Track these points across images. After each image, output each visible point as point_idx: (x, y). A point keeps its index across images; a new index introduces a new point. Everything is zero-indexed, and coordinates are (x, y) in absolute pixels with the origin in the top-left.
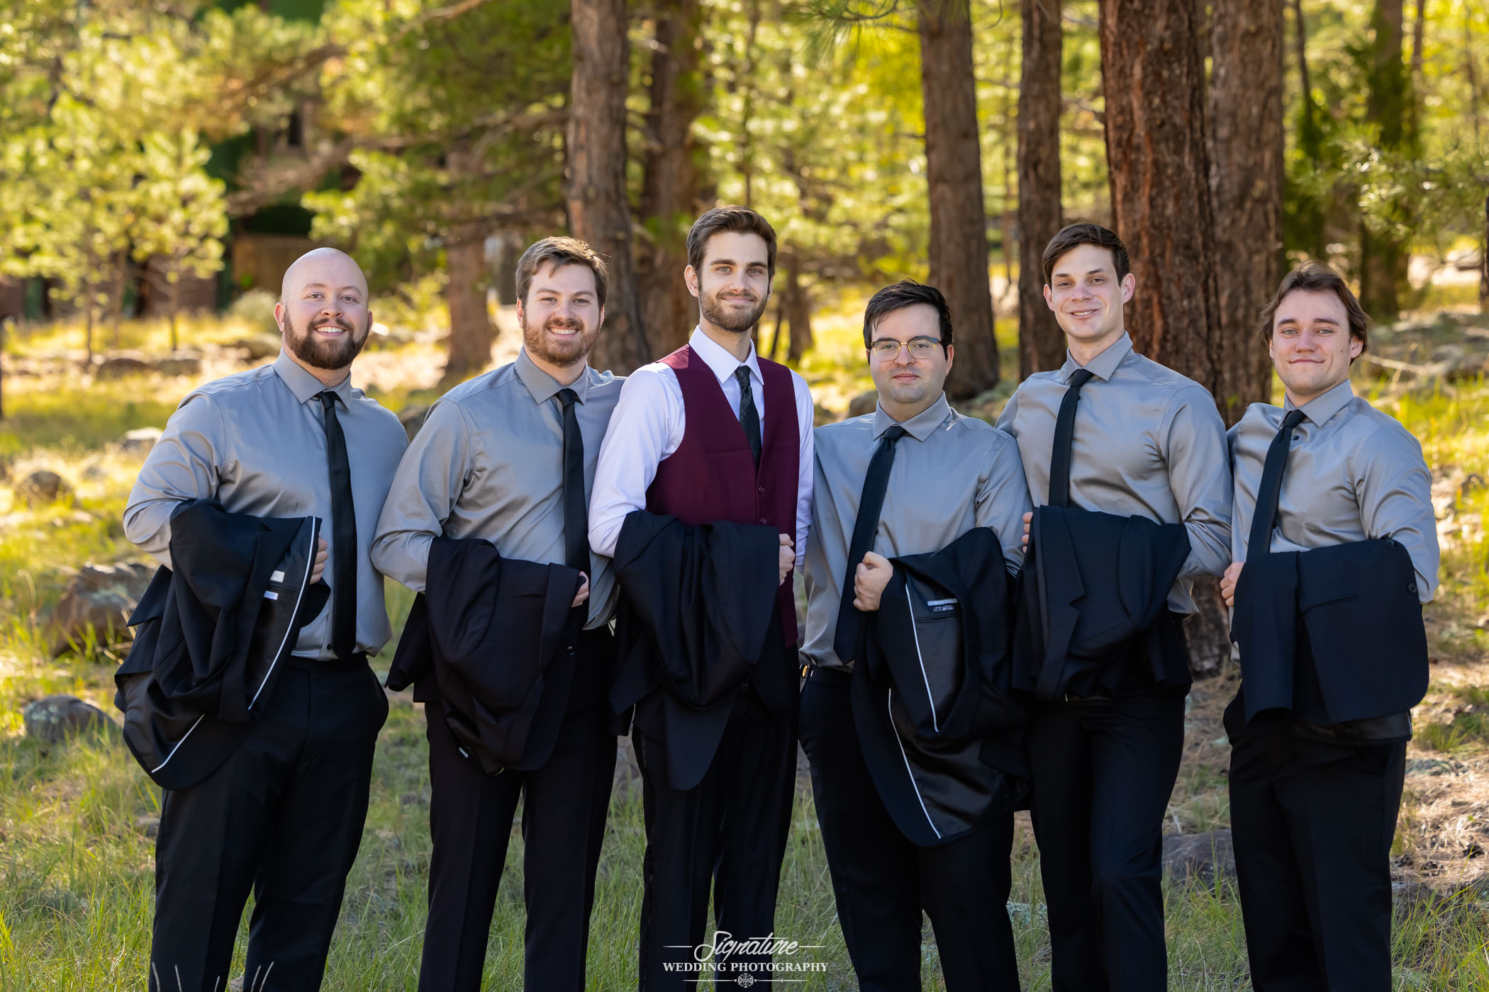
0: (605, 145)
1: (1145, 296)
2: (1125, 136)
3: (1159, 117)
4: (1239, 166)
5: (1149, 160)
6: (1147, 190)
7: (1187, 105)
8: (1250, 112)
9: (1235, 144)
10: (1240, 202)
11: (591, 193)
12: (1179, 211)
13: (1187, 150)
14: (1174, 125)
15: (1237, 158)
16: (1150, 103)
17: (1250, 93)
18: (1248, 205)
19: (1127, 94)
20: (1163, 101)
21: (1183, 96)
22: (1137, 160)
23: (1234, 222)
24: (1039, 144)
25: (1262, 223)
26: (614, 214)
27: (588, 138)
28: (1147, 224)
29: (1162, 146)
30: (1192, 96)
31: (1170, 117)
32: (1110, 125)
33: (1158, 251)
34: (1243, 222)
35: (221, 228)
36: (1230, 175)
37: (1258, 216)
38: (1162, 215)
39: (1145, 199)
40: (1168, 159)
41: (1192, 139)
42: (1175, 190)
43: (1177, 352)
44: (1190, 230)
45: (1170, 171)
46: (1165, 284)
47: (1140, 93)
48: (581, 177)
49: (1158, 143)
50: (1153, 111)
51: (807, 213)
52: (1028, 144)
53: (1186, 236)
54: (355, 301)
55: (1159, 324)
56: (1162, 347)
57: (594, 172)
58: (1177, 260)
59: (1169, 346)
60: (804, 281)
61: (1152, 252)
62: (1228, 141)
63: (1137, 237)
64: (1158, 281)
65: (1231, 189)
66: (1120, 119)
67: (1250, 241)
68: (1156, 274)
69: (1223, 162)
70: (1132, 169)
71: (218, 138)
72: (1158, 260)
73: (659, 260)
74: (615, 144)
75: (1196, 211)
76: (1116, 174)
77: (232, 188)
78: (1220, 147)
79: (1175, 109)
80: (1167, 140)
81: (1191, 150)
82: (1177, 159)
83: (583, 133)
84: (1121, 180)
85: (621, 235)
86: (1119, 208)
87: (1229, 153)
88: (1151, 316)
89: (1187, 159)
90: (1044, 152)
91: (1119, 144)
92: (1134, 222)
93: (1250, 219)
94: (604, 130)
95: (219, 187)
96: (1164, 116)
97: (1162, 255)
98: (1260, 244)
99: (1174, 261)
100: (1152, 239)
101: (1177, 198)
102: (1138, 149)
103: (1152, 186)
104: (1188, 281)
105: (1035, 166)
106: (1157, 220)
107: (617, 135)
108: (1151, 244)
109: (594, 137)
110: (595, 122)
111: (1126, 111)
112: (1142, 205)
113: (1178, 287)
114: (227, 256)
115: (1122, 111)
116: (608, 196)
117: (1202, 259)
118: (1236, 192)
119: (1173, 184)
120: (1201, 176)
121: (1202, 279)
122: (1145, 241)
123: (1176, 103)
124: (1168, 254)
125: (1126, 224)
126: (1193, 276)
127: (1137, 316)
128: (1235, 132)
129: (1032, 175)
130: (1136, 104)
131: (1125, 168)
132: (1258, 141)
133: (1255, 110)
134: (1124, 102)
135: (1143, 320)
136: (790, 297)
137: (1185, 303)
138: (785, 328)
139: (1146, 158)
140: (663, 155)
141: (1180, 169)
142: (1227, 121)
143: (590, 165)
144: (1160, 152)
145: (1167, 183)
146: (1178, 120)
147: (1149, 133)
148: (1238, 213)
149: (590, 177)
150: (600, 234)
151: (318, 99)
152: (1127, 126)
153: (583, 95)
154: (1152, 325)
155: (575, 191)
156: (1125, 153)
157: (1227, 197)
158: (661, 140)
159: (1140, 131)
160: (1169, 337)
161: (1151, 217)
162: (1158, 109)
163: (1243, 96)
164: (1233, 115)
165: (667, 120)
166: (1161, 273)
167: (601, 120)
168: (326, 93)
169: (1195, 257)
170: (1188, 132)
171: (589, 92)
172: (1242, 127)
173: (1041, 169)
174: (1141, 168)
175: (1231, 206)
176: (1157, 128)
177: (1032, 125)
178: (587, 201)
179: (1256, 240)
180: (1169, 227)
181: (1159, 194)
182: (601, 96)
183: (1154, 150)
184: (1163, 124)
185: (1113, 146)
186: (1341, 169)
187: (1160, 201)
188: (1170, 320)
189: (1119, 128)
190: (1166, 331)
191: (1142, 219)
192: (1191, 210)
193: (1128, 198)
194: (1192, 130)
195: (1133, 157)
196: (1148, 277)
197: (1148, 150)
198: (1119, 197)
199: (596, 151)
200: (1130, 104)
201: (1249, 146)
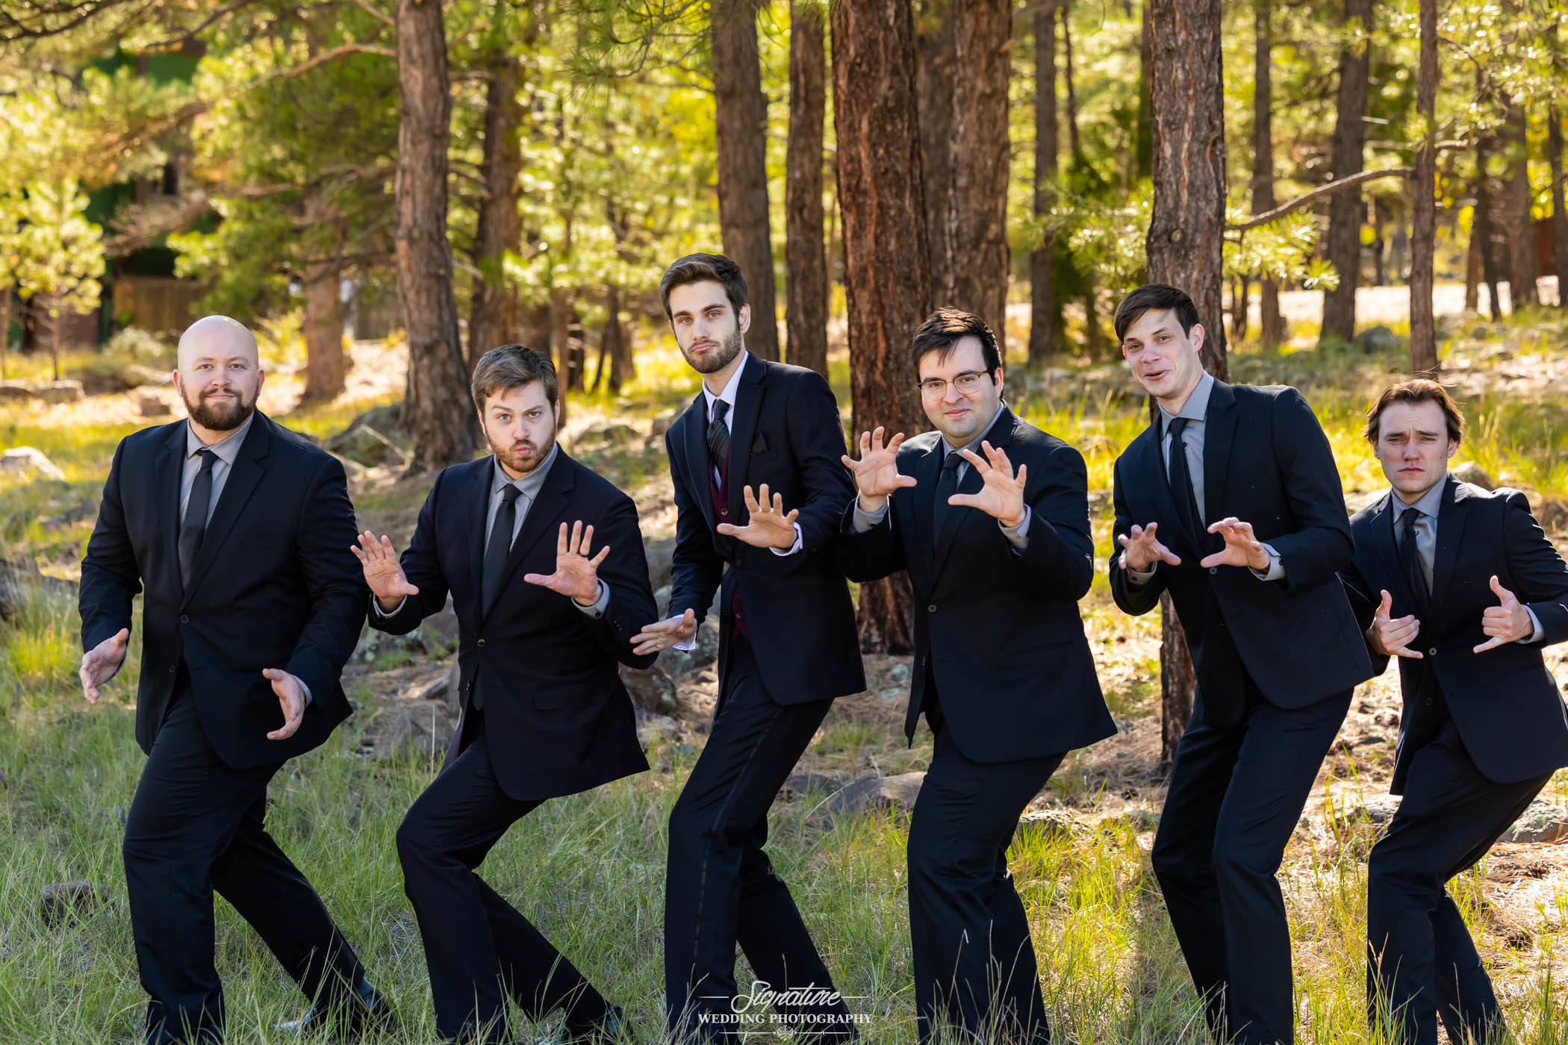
0: (429, 191)
1: (871, 321)
2: (854, 182)
3: (883, 165)
4: (976, 212)
5: (875, 203)
6: (873, 229)
7: (908, 155)
8: (986, 164)
9: (972, 193)
10: (976, 244)
11: (416, 234)
12: (900, 247)
13: (908, 194)
14: (896, 173)
15: (974, 204)
16: (876, 153)
17: (985, 148)
18: (983, 246)
19: (856, 145)
20: (887, 152)
21: (904, 148)
22: (865, 202)
23: (971, 260)
24: (803, 191)
25: (996, 261)
26: (436, 253)
27: (413, 185)
28: (873, 258)
29: (886, 191)
30: (913, 147)
31: (893, 165)
32: (842, 173)
33: (881, 282)
34: (979, 261)
35: (99, 268)
36: (967, 219)
37: (992, 255)
38: (886, 250)
39: (870, 237)
40: (891, 202)
41: (912, 184)
42: (897, 229)
43: (899, 369)
44: (910, 263)
45: (892, 212)
46: (888, 310)
47: (866, 144)
48: (407, 219)
49: (883, 188)
50: (878, 160)
51: (623, 256)
52: (794, 191)
53: (906, 269)
54: (243, 367)
55: (882, 345)
56: (885, 365)
57: (418, 215)
58: (898, 290)
59: (891, 365)
60: (623, 317)
61: (876, 283)
62: (966, 189)
63: (864, 270)
64: (882, 307)
65: (969, 232)
66: (849, 167)
67: (985, 278)
68: (880, 302)
69: (961, 208)
70: (860, 211)
71: (97, 186)
72: (882, 289)
73: (487, 297)
74: (437, 190)
75: (915, 247)
76: (846, 214)
77: (109, 232)
78: (959, 195)
79: (897, 159)
80: (890, 186)
81: (911, 194)
82: (899, 202)
83: (408, 180)
84: (851, 220)
85: (442, 272)
86: (849, 244)
87: (966, 200)
88: (876, 338)
89: (907, 202)
90: (808, 198)
91: (849, 189)
92: (862, 256)
93: (985, 258)
94: (428, 178)
95: (97, 231)
96: (887, 164)
97: (886, 285)
98: (993, 280)
99: (896, 289)
100: (877, 271)
101: (899, 236)
102: (865, 193)
103: (878, 225)
104: (908, 308)
105: (801, 211)
106: (881, 255)
107: (439, 182)
108: (876, 277)
109: (418, 183)
110: (419, 170)
111: (855, 160)
112: (869, 242)
113: (899, 313)
114: (106, 294)
115: (851, 160)
116: (430, 236)
117: (920, 289)
118: (973, 234)
119: (896, 223)
120: (920, 217)
121: (920, 306)
122: (871, 273)
123: (898, 153)
124: (890, 285)
125: (855, 259)
126: (913, 304)
127: (864, 338)
128: (972, 182)
129: (797, 219)
130: (863, 154)
131: (854, 209)
132: (993, 190)
133: (990, 163)
134: (853, 153)
135: (869, 342)
136: (611, 333)
137: (905, 327)
138: (608, 360)
139: (872, 202)
140: (492, 202)
141: (901, 211)
142: (966, 172)
143: (414, 208)
144: (884, 196)
145: (890, 223)
146: (899, 168)
147: (875, 179)
148: (974, 253)
149: (415, 220)
150: (424, 271)
151: (190, 152)
152: (856, 173)
153: (409, 145)
154: (877, 346)
155: (401, 232)
156: (854, 197)
157: (965, 238)
158: (490, 189)
159: (867, 178)
160: (891, 356)
161: (876, 252)
162: (882, 159)
163: (980, 149)
164: (971, 167)
165: (495, 170)
166: (884, 301)
167: (425, 169)
168: (196, 144)
169: (914, 288)
170: (908, 178)
171: (414, 144)
172: (979, 177)
173: (806, 213)
174: (867, 209)
175: (969, 247)
176: (879, 175)
177: (798, 175)
178: (412, 241)
179: (990, 276)
180: (892, 261)
181: (882, 232)
182: (425, 148)
183: (878, 194)
184: (886, 171)
185: (844, 190)
186: (1048, 212)
187: (883, 239)
188: (893, 342)
189: (848, 175)
190: (888, 352)
191: (869, 254)
192: (910, 246)
193: (856, 236)
194: (912, 177)
195: (861, 200)
196: (873, 304)
197: (873, 194)
198: (849, 234)
199: (420, 197)
200: (859, 154)
201: (984, 195)
